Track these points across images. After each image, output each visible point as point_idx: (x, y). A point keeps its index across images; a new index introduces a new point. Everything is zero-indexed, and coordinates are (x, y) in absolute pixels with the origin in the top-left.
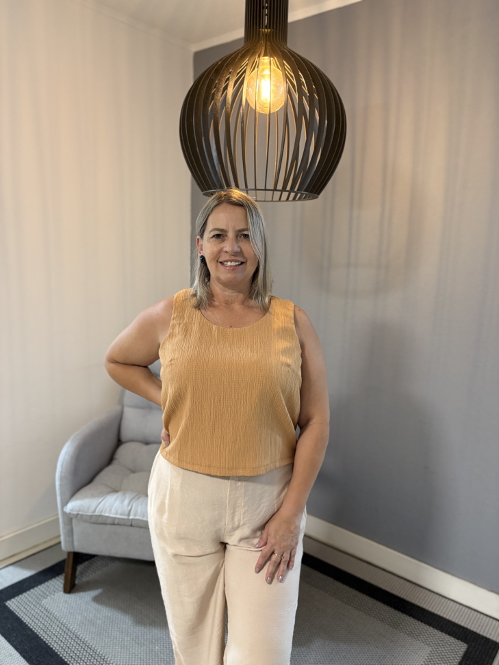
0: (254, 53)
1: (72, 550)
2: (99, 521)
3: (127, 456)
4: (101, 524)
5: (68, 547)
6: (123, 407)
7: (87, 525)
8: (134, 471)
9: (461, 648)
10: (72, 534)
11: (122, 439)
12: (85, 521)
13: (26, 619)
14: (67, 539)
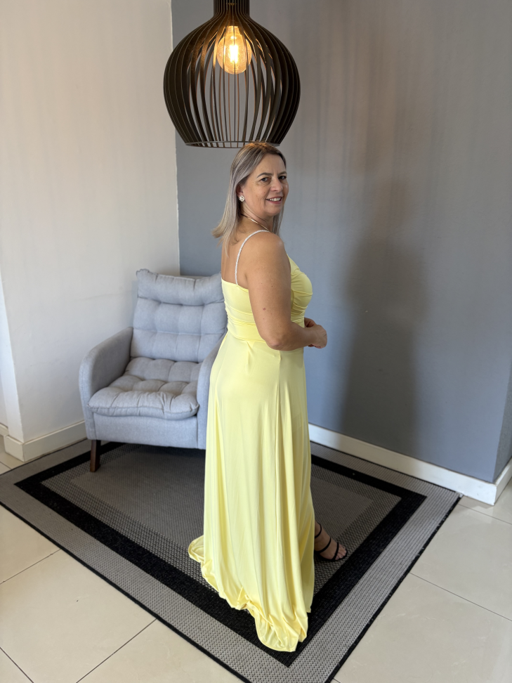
0: (222, 25)
1: (95, 439)
2: (115, 414)
3: (137, 368)
4: (116, 416)
5: (91, 436)
6: (133, 329)
7: (105, 419)
8: (143, 379)
9: (396, 500)
10: (94, 426)
11: (132, 355)
12: (104, 415)
13: (59, 492)
14: (90, 430)
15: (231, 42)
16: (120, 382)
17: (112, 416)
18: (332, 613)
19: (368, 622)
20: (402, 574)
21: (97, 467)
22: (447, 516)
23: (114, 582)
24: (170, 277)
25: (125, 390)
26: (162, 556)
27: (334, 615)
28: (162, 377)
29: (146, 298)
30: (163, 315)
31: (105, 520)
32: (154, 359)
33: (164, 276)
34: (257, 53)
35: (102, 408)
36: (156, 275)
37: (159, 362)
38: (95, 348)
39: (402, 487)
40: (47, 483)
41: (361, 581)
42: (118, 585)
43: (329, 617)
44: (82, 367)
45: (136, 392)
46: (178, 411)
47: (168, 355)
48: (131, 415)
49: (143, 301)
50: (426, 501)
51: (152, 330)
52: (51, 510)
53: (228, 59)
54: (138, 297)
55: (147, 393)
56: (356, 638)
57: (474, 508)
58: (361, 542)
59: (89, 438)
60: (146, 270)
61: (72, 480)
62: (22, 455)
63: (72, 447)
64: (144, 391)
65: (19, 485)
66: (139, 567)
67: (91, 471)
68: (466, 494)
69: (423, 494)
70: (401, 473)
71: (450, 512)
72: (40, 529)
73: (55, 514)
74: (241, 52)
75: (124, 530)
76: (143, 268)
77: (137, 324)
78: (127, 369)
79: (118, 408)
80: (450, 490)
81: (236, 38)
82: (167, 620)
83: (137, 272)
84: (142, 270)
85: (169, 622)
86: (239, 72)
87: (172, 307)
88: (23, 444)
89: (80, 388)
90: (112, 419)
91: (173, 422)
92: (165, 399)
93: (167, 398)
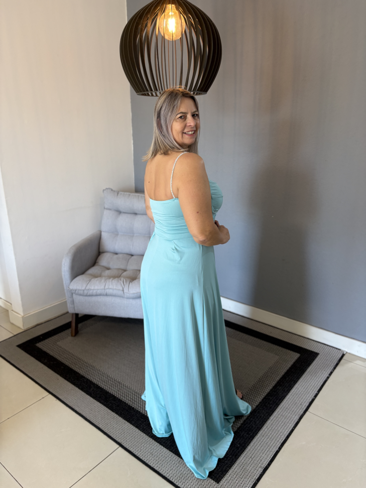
3: (104, 260)
4: (90, 296)
5: (71, 311)
6: (101, 232)
7: (81, 298)
8: (108, 269)
9: (296, 356)
10: (73, 303)
11: (101, 251)
12: (80, 295)
13: (48, 351)
14: (71, 306)
15: (169, 16)
16: (92, 271)
17: (86, 296)
18: (250, 443)
19: (277, 449)
20: (302, 412)
21: (76, 333)
22: (335, 368)
23: (88, 418)
24: (128, 193)
25: (95, 276)
26: (124, 399)
27: (252, 444)
28: (123, 267)
29: (110, 209)
30: (123, 222)
31: (82, 372)
32: (117, 254)
33: (123, 193)
34: (190, 25)
35: (79, 290)
36: (117, 192)
37: (120, 256)
38: (74, 246)
39: (301, 346)
40: (40, 345)
41: (272, 418)
42: (91, 420)
43: (248, 445)
44: (64, 260)
45: (104, 278)
46: (134, 292)
47: (127, 251)
48: (100, 295)
49: (108, 211)
50: (319, 356)
51: (115, 233)
52: (42, 365)
53: (167, 30)
54: (104, 208)
55: (112, 279)
56: (269, 461)
57: (355, 362)
58: (271, 387)
59: (70, 312)
60: (109, 189)
61: (58, 343)
62: (22, 324)
63: (58, 319)
64: (110, 277)
65: (19, 346)
66: (107, 407)
67: (72, 336)
68: (349, 352)
69: (316, 351)
70: (299, 336)
71: (337, 364)
72: (35, 379)
73: (46, 368)
74: (177, 23)
75: (96, 380)
76: (108, 187)
77: (104, 228)
78: (97, 261)
79: (91, 290)
80: (337, 349)
81: (173, 14)
82: (127, 447)
83: (104, 190)
84: (107, 189)
85: (129, 449)
86: (176, 39)
87: (129, 215)
88: (23, 317)
89: (63, 276)
90: (86, 298)
91: (131, 300)
92: (125, 283)
93: (126, 282)
